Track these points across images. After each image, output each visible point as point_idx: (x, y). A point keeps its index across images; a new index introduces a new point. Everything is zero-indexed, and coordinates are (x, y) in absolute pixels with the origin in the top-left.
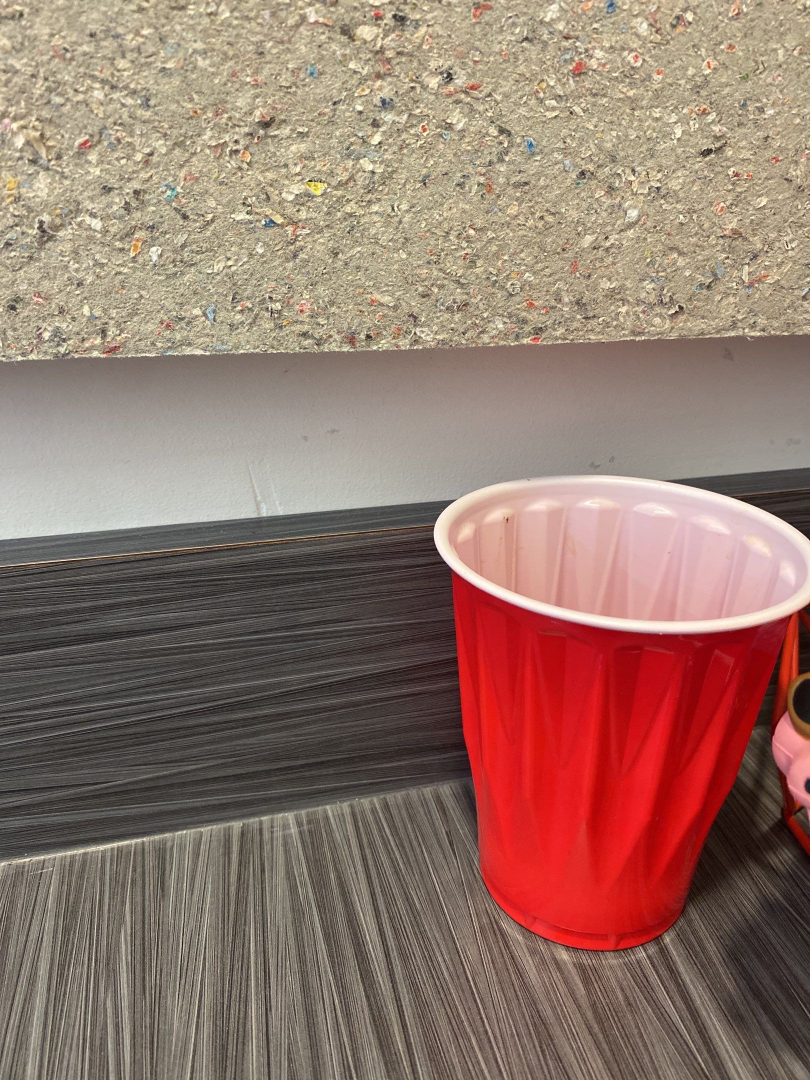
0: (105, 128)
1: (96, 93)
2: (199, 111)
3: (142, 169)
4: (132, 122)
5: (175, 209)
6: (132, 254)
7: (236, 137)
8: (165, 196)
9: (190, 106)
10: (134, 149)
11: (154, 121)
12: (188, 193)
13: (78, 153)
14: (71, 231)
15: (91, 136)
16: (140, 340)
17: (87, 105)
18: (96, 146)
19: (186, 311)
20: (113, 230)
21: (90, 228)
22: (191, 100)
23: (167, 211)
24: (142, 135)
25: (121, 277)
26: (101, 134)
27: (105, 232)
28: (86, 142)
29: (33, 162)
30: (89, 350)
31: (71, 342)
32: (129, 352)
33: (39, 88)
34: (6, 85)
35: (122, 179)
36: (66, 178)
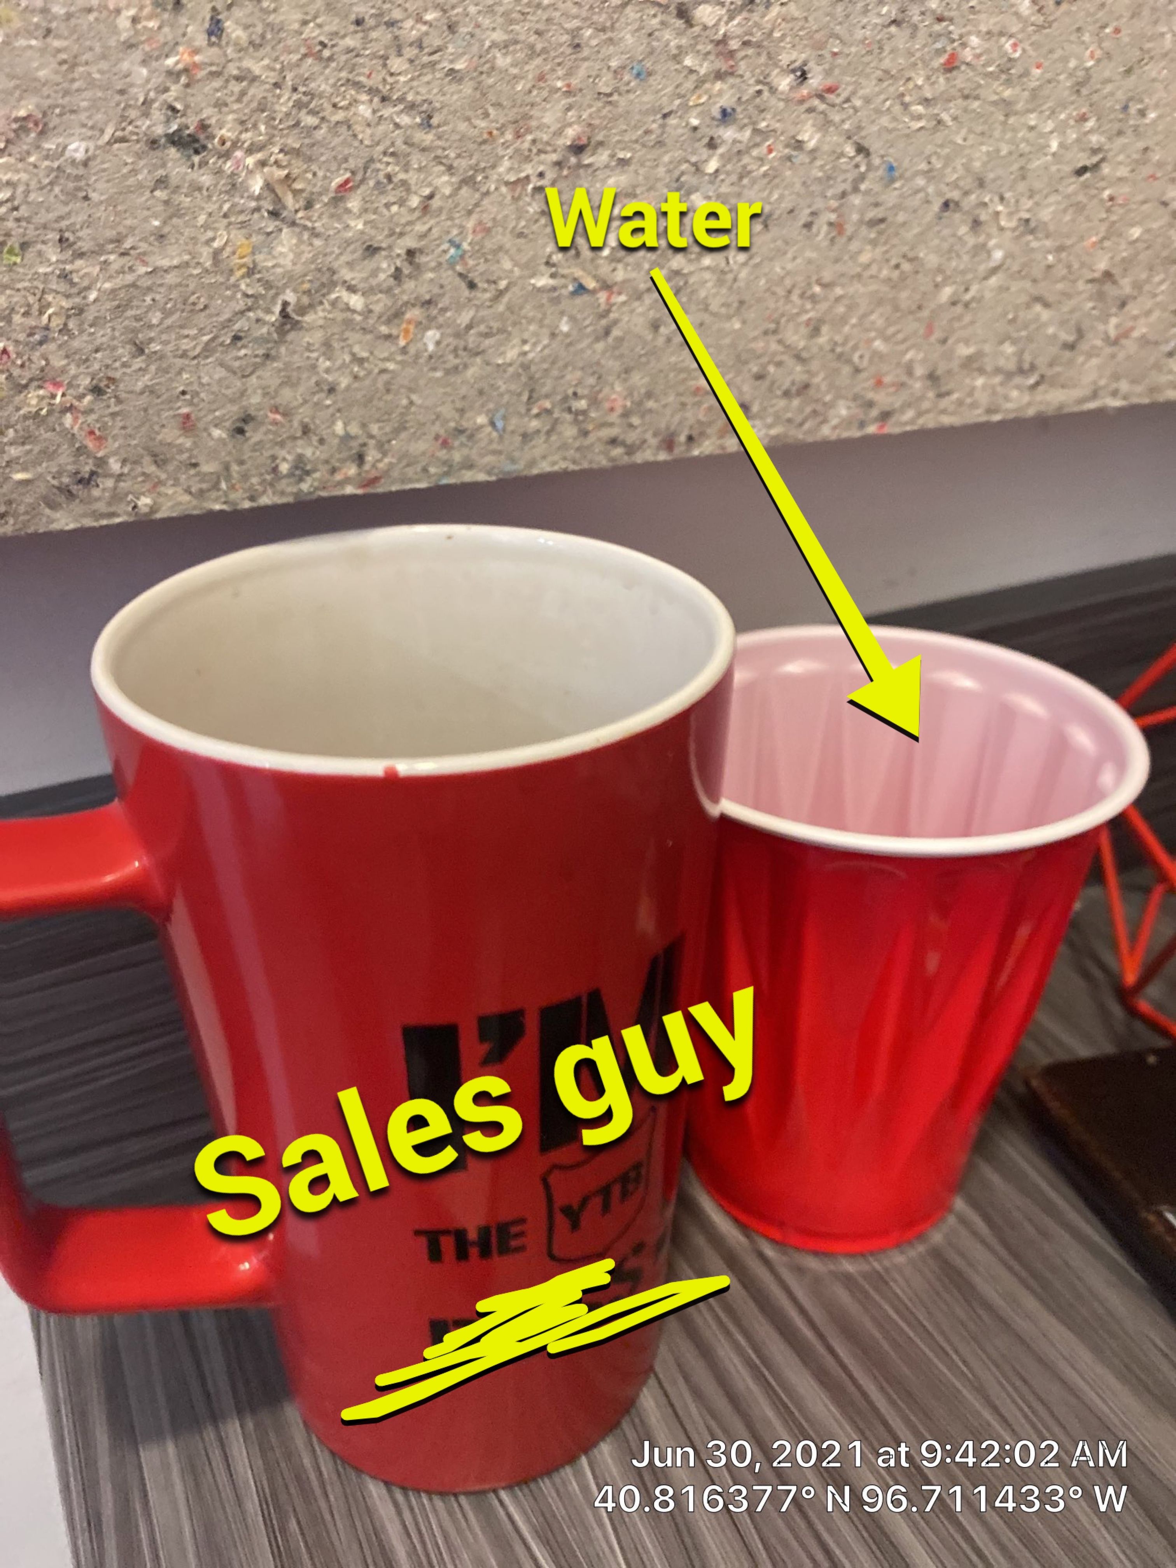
1: (361, 107)
2: (495, 132)
3: (419, 218)
4: (409, 150)
5: (460, 275)
6: (402, 343)
7: (541, 168)
8: (448, 256)
9: (483, 124)
10: (408, 190)
11: (439, 147)
12: (479, 251)
13: (334, 198)
14: (321, 314)
15: (353, 173)
16: (408, 465)
17: (349, 127)
18: (358, 187)
19: (468, 420)
20: (378, 308)
21: (348, 309)
22: (486, 115)
23: (448, 277)
24: (420, 169)
25: (385, 377)
26: (366, 168)
27: (368, 312)
28: (347, 182)
29: (274, 214)
30: (341, 484)
31: (317, 475)
32: (393, 483)
33: (284, 103)
34: (239, 100)
35: (392, 233)
36: (317, 236)
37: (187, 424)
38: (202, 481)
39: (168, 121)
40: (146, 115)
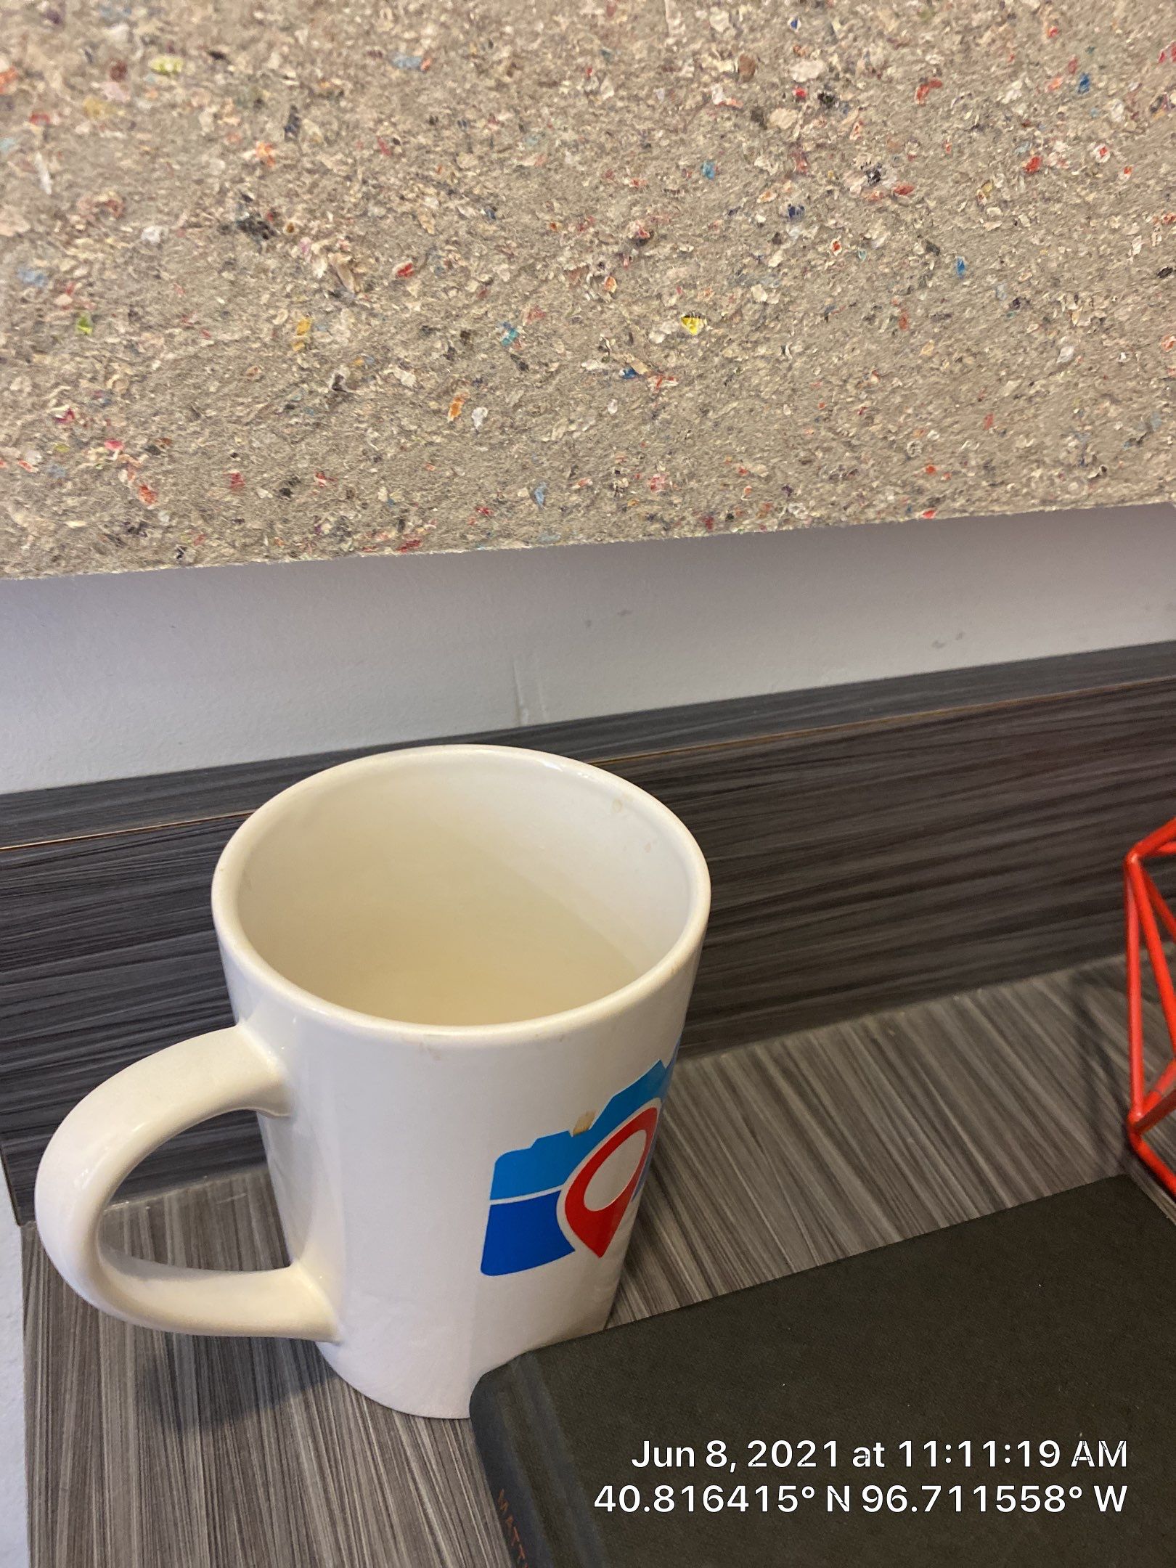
0: (435, 248)
1: (428, 199)
2: (558, 224)
3: (476, 302)
4: (471, 238)
5: (513, 356)
6: (450, 418)
7: (602, 259)
8: (501, 339)
9: (547, 217)
10: (468, 277)
11: (501, 237)
12: (532, 334)
13: (394, 282)
14: (373, 388)
15: (415, 259)
16: (447, 532)
17: (414, 217)
18: (419, 272)
19: (509, 493)
20: (428, 385)
21: (399, 384)
22: (551, 209)
23: (501, 359)
24: (480, 258)
25: (432, 449)
26: (427, 255)
27: (419, 388)
28: (408, 267)
29: (335, 295)
30: (381, 546)
31: (357, 537)
32: (431, 547)
33: (354, 194)
34: (310, 192)
35: (448, 315)
36: (375, 316)
37: (236, 484)
38: (245, 536)
39: (240, 208)
40: (220, 202)
